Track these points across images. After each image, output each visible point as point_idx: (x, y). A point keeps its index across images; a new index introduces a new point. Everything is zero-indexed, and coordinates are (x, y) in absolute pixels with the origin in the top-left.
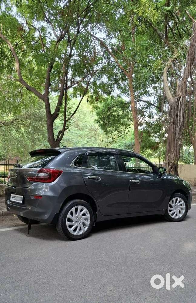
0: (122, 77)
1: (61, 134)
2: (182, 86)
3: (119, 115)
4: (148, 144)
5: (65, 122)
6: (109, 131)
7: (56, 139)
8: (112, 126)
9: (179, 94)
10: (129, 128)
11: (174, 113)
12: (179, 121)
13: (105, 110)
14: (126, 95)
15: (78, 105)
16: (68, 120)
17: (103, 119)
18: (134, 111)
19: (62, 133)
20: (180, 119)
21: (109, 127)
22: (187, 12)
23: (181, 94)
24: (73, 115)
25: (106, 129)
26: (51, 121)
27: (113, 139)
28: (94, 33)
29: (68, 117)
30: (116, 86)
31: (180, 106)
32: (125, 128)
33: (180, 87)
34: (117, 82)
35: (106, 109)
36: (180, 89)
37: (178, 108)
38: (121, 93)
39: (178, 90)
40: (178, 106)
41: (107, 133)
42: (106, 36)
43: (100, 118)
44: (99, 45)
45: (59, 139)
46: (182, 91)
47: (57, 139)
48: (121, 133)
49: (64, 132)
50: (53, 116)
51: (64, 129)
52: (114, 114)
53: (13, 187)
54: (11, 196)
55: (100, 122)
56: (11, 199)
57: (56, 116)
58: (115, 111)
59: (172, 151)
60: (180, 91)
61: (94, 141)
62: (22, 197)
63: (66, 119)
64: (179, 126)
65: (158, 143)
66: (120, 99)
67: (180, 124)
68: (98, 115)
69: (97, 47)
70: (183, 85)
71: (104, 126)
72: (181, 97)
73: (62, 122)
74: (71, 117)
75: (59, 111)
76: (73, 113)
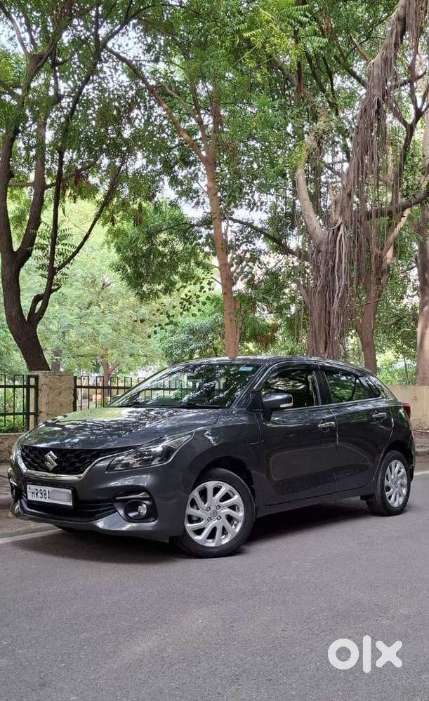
1: (40, 302)
2: (342, 202)
3: (173, 252)
4: (249, 330)
5: (52, 271)
6: (149, 294)
7: (26, 316)
8: (155, 279)
9: (337, 221)
10: (210, 289)
11: (326, 263)
12: (337, 284)
13: (137, 239)
14: (193, 204)
15: (87, 231)
16: (60, 268)
17: (134, 261)
18: (222, 249)
19: (43, 298)
20: (339, 278)
21: (150, 283)
22: (354, 40)
23: (340, 221)
24: (74, 254)
25: (142, 287)
26: (14, 269)
27: (168, 317)
28: (114, 44)
29: (58, 259)
30: (166, 179)
31: (339, 249)
32: (200, 291)
33: (339, 205)
34: (168, 168)
35: (143, 236)
36: (339, 209)
37: (334, 252)
38: (178, 198)
39: (335, 211)
40: (335, 247)
41: (143, 297)
42: (143, 53)
43: (125, 259)
44: (123, 72)
45: (36, 317)
46: (342, 213)
47: (29, 317)
48: (190, 303)
49: (49, 295)
50: (20, 256)
51: (49, 291)
52: (161, 248)
55: (124, 269)
57: (25, 255)
58: (165, 243)
59: (322, 351)
60: (338, 212)
61: (98, 314)
63: (56, 265)
64: (338, 295)
65: (275, 328)
66: (177, 212)
67: (339, 291)
68: (119, 250)
69: (119, 76)
70: (345, 201)
71: (135, 281)
72: (342, 227)
73: (41, 272)
74: (68, 261)
75: (32, 243)
76: (74, 250)
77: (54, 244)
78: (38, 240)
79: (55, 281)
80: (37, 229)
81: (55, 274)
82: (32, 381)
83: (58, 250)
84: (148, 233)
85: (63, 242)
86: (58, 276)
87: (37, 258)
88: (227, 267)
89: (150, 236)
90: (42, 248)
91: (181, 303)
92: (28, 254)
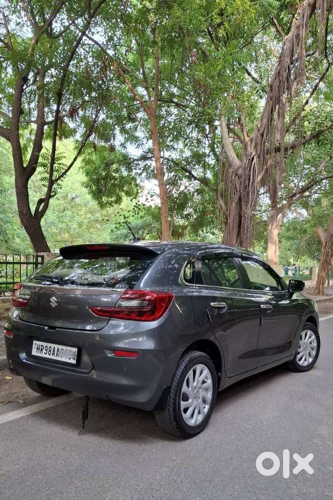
0: (129, 114)
1: (43, 204)
2: (256, 140)
3: (122, 177)
5: (52, 182)
6: (106, 204)
7: (33, 213)
8: (109, 194)
9: (252, 153)
10: (152, 200)
13: (99, 167)
16: (57, 180)
17: (97, 182)
19: (44, 202)
20: (252, 193)
21: (106, 196)
23: (254, 153)
24: (67, 171)
25: (102, 198)
26: (24, 180)
27: (125, 218)
29: (55, 174)
31: (253, 173)
32: (146, 201)
33: (254, 142)
35: (103, 166)
36: (254, 144)
37: (249, 175)
38: (126, 141)
39: (250, 146)
40: (249, 171)
41: (102, 205)
45: (40, 214)
46: (256, 148)
47: (35, 214)
49: (49, 200)
50: (28, 170)
51: (49, 196)
52: (114, 174)
53: (46, 328)
54: (34, 345)
55: (91, 187)
56: (34, 352)
57: (31, 170)
58: (117, 171)
59: (234, 243)
60: (253, 147)
62: (75, 350)
63: (54, 178)
64: (251, 205)
66: (125, 151)
67: (252, 202)
71: (97, 194)
72: (255, 158)
73: (43, 183)
74: (62, 176)
75: (36, 162)
76: (66, 169)
77: (53, 163)
78: (40, 160)
79: (53, 190)
80: (40, 152)
81: (53, 185)
82: (40, 259)
83: (55, 167)
84: (106, 164)
85: (58, 162)
86: (55, 186)
87: (40, 173)
88: (164, 185)
89: (108, 165)
90: (44, 165)
91: (134, 209)
92: (34, 170)
